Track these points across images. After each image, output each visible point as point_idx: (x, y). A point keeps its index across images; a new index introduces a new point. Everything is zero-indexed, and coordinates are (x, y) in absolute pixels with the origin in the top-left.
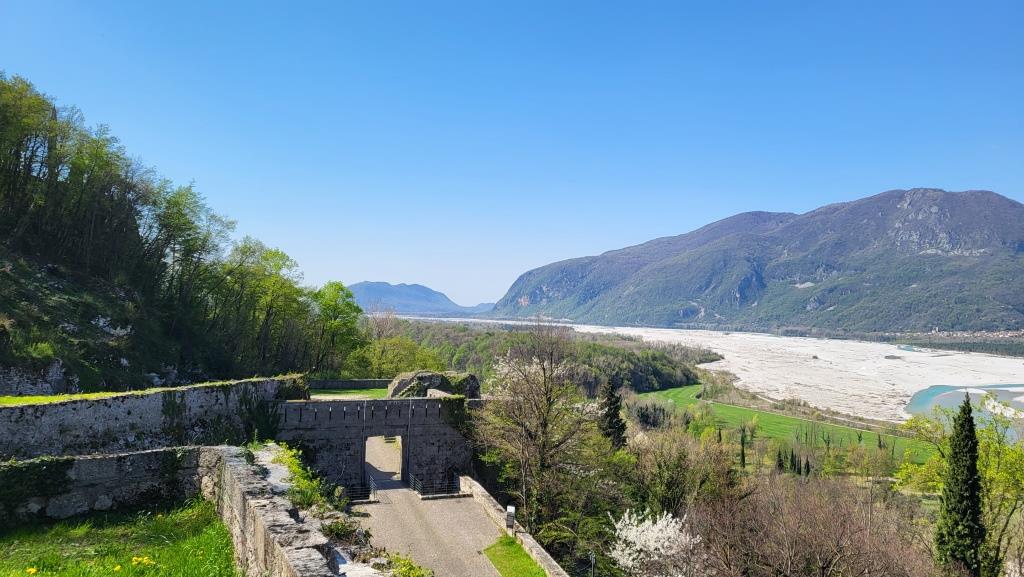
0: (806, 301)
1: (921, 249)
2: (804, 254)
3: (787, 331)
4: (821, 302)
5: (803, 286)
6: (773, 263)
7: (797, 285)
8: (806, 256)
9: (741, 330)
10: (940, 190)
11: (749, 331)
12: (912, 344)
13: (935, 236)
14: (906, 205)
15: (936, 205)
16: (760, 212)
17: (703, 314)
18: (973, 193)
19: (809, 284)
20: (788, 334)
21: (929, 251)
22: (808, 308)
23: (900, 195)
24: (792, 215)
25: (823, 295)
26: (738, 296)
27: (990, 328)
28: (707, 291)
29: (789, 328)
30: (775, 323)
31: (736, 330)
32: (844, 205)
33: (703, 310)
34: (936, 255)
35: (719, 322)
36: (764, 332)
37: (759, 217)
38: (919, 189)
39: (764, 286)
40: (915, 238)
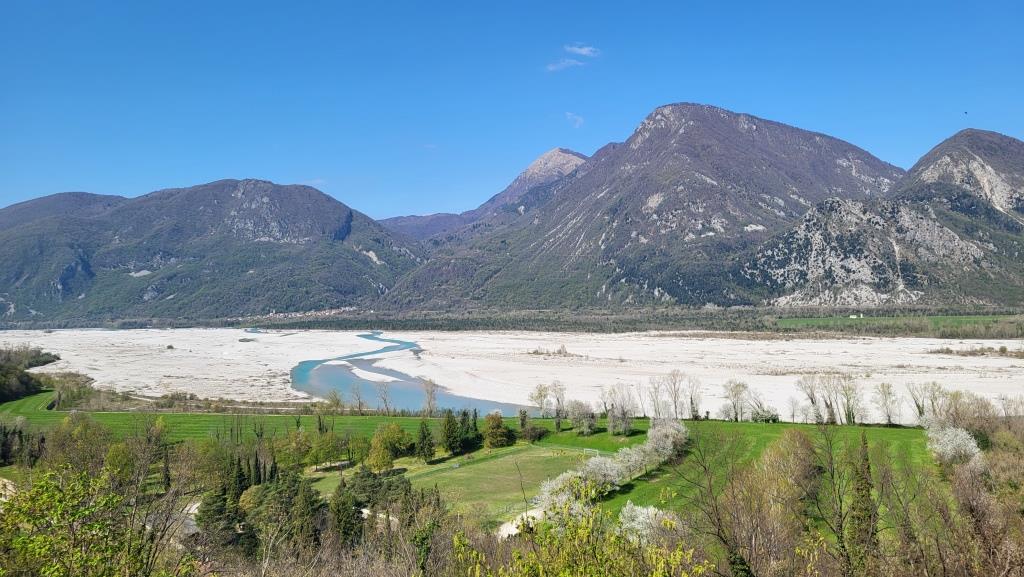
0: (143, 291)
1: (255, 237)
2: (138, 240)
3: (124, 324)
4: (158, 290)
5: (138, 275)
6: (102, 250)
7: (132, 274)
8: (141, 243)
9: (65, 327)
10: (270, 182)
11: (75, 327)
12: (256, 327)
13: (267, 225)
14: (240, 195)
15: (266, 195)
16: (83, 194)
17: (12, 310)
18: (296, 187)
19: (145, 273)
20: (125, 326)
21: (262, 239)
22: (146, 298)
23: (233, 185)
24: (120, 199)
25: (162, 283)
26: (59, 287)
27: (318, 308)
28: (17, 284)
29: (126, 320)
30: (108, 316)
31: (60, 327)
32: (179, 191)
33: (12, 306)
34: (269, 242)
35: (36, 319)
36: (95, 326)
37: (82, 199)
38: (251, 180)
39: (92, 275)
40: (250, 226)
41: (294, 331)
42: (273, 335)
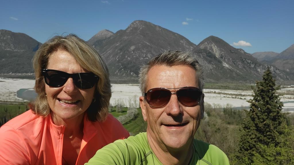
1: (5, 48)
12: (5, 77)
13: (9, 45)
15: (9, 35)
21: (8, 49)
27: (27, 72)
34: (10, 51)
38: (4, 30)
40: (3, 45)
41: (18, 79)
42: (10, 80)
